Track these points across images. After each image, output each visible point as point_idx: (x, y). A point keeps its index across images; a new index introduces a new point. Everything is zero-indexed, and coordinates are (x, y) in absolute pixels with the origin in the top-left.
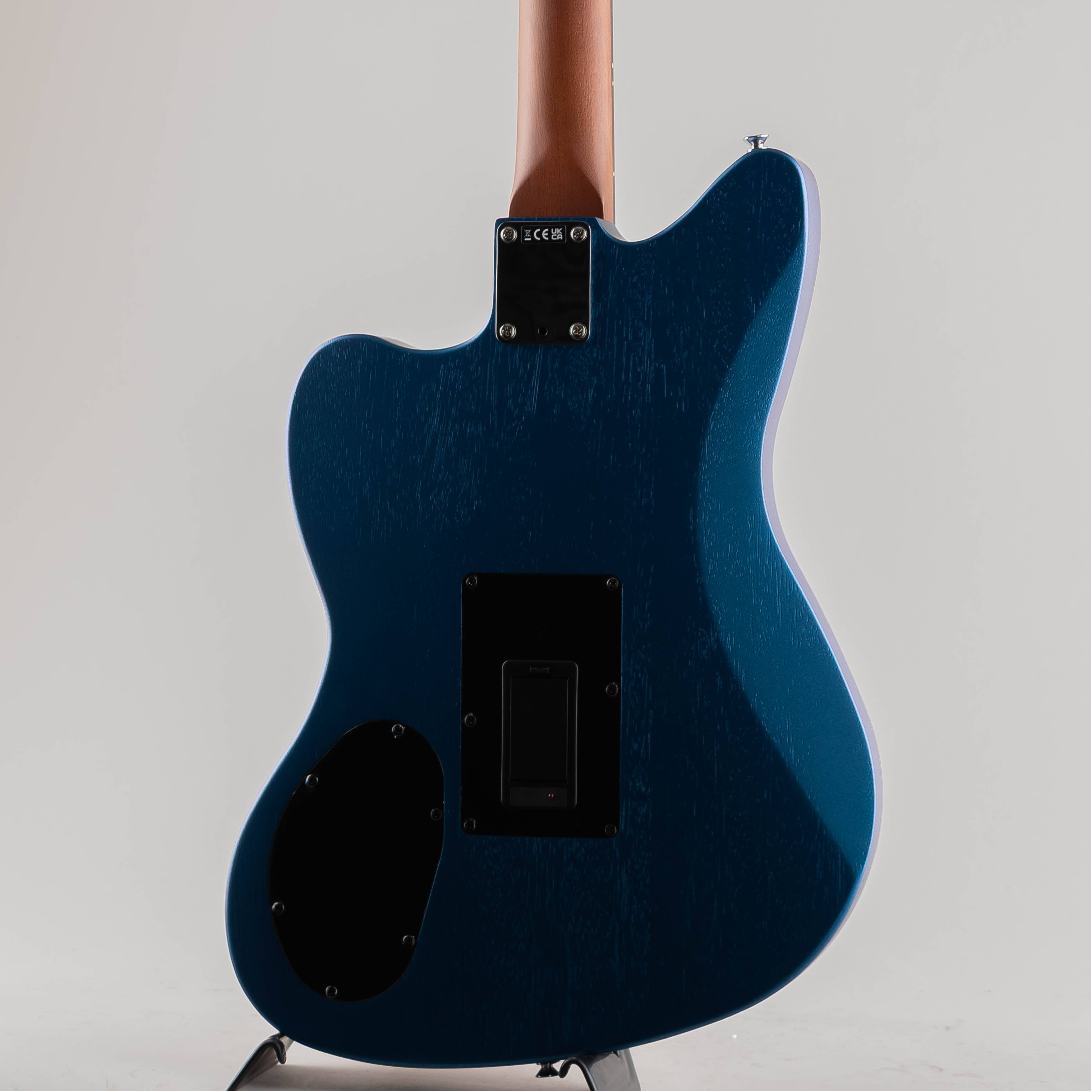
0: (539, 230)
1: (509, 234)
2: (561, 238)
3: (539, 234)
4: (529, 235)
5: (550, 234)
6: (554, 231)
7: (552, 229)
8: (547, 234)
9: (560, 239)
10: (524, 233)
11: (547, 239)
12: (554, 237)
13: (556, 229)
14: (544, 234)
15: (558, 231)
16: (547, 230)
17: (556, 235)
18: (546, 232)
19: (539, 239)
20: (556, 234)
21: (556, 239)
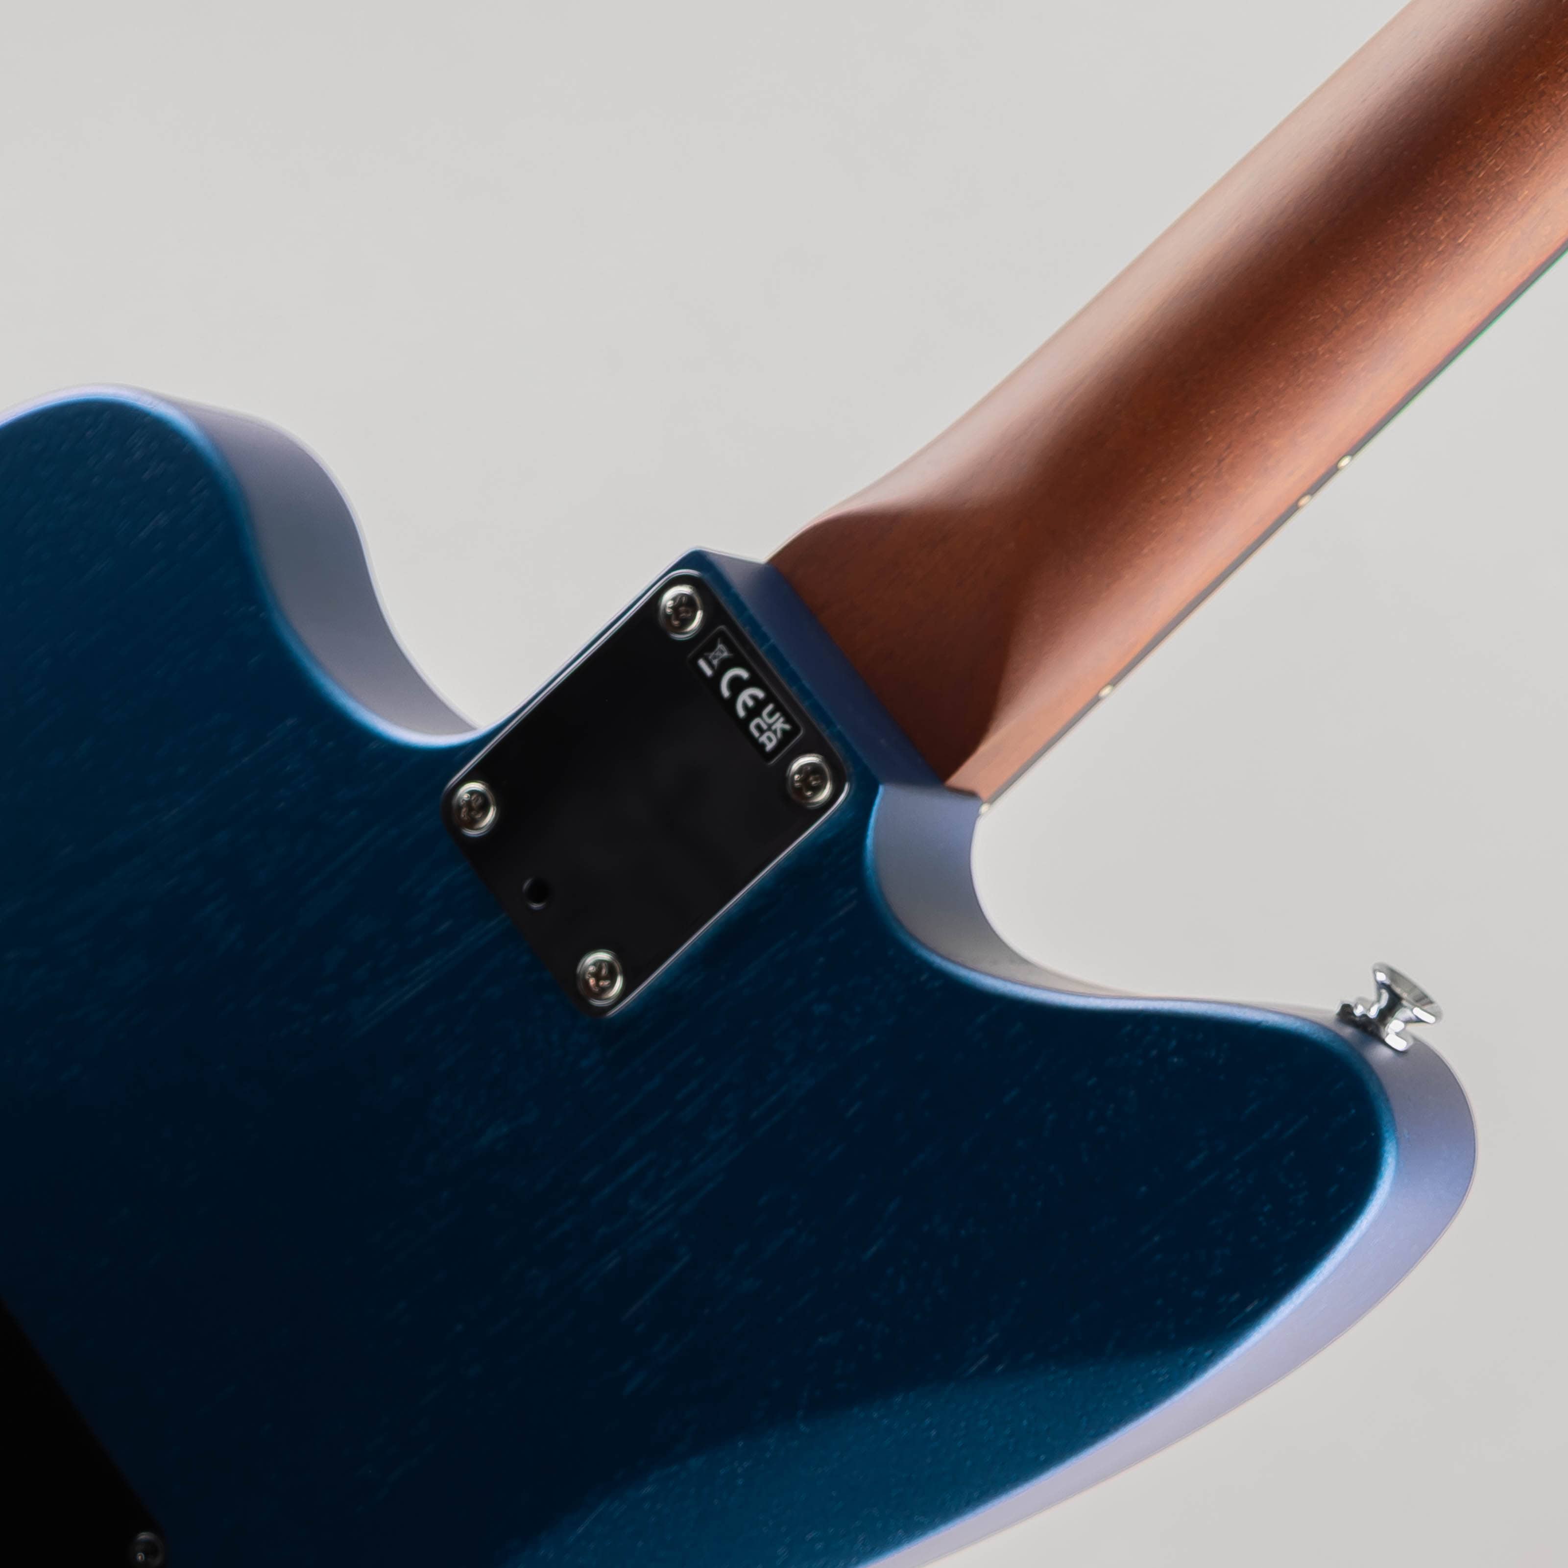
0: (744, 674)
1: (685, 606)
2: (770, 746)
3: (737, 685)
4: (715, 662)
5: (754, 712)
6: (771, 714)
7: (770, 707)
8: (750, 703)
9: (763, 746)
10: (711, 647)
11: (741, 713)
12: (759, 727)
13: (777, 715)
14: (746, 697)
15: (780, 725)
16: (760, 694)
17: (765, 727)
18: (754, 697)
19: (726, 692)
20: (770, 727)
21: (756, 733)
